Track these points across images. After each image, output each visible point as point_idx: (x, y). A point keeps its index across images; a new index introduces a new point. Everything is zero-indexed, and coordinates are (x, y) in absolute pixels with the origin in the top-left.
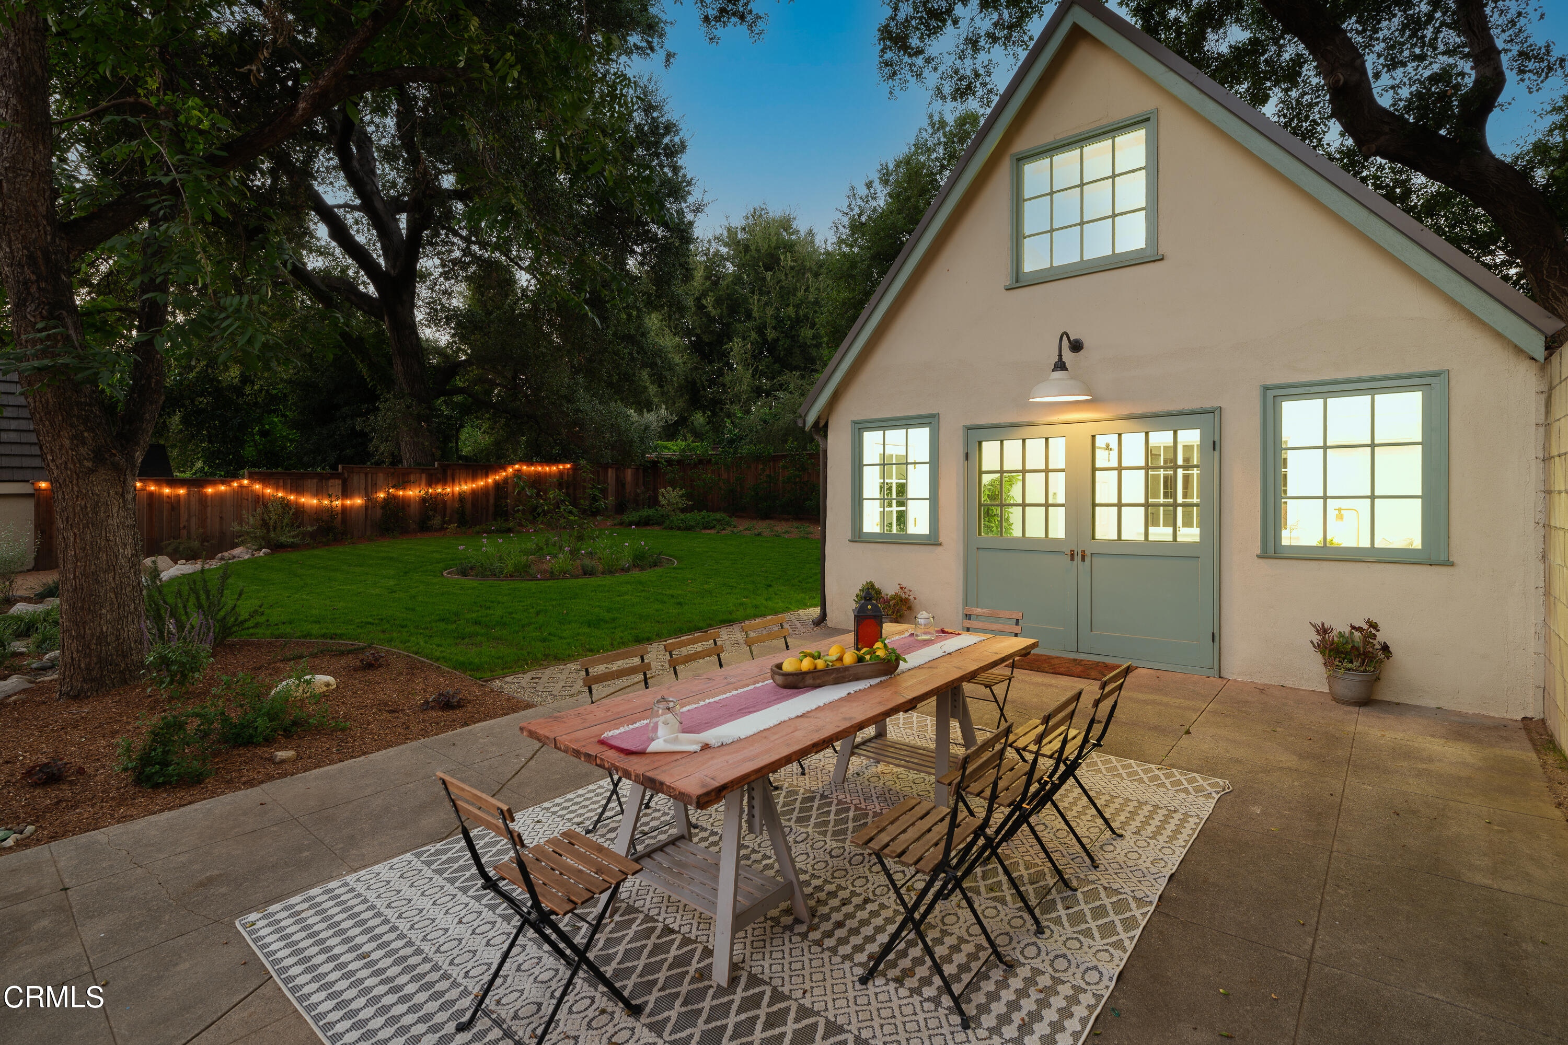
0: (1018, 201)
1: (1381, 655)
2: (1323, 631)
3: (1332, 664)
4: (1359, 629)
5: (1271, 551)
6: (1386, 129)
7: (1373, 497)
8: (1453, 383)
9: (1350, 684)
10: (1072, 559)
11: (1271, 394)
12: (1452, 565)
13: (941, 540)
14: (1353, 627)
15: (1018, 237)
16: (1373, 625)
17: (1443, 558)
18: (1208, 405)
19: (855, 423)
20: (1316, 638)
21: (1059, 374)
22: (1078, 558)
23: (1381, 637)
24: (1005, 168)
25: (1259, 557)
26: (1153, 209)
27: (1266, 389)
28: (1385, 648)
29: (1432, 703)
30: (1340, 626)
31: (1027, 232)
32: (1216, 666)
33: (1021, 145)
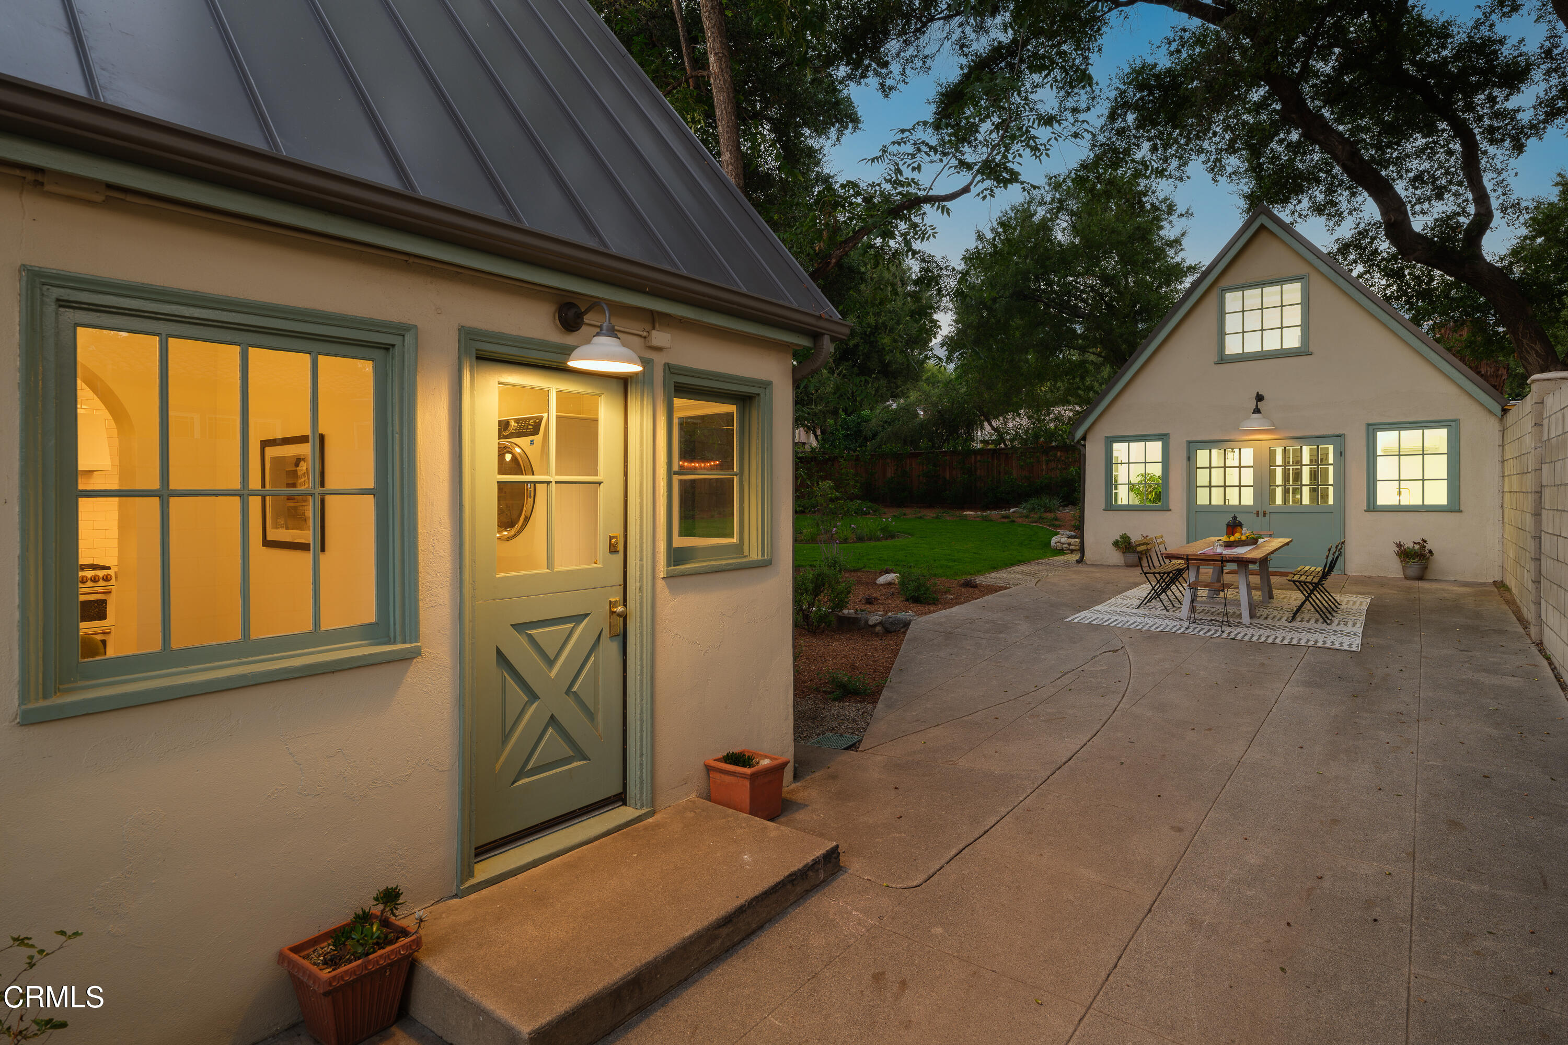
0: (1222, 314)
1: (1428, 555)
2: (1399, 546)
3: (1405, 561)
4: (1419, 543)
5: (1371, 508)
6: (1420, 247)
7: (1423, 480)
8: (1461, 425)
9: (1414, 569)
10: (1258, 516)
11: (1371, 427)
12: (1461, 511)
13: (1170, 508)
14: (1415, 543)
15: (1221, 334)
16: (1425, 541)
17: (1457, 508)
18: (1337, 432)
19: (1107, 438)
20: (1396, 549)
21: (1256, 415)
22: (1261, 515)
23: (1428, 547)
24: (1214, 295)
25: (1365, 511)
26: (1305, 326)
27: (1369, 425)
28: (1430, 552)
29: (1452, 579)
30: (1409, 544)
31: (1227, 331)
32: (1342, 569)
33: (1224, 283)
